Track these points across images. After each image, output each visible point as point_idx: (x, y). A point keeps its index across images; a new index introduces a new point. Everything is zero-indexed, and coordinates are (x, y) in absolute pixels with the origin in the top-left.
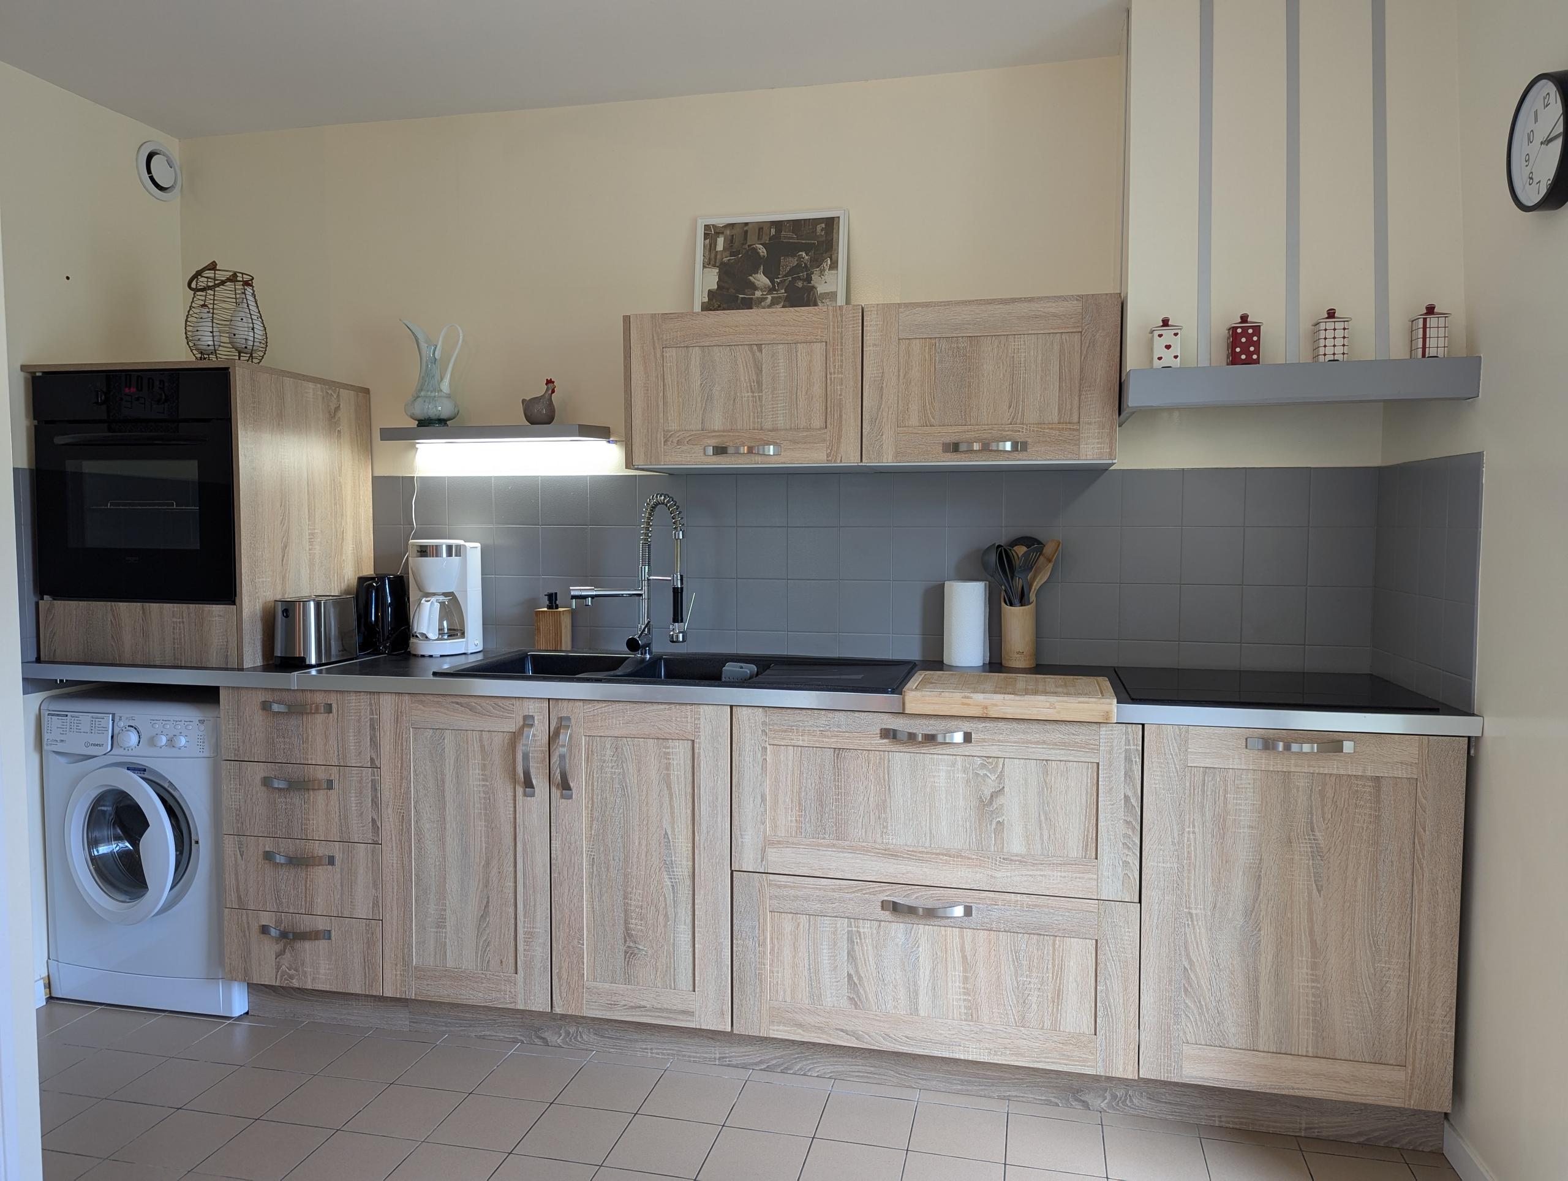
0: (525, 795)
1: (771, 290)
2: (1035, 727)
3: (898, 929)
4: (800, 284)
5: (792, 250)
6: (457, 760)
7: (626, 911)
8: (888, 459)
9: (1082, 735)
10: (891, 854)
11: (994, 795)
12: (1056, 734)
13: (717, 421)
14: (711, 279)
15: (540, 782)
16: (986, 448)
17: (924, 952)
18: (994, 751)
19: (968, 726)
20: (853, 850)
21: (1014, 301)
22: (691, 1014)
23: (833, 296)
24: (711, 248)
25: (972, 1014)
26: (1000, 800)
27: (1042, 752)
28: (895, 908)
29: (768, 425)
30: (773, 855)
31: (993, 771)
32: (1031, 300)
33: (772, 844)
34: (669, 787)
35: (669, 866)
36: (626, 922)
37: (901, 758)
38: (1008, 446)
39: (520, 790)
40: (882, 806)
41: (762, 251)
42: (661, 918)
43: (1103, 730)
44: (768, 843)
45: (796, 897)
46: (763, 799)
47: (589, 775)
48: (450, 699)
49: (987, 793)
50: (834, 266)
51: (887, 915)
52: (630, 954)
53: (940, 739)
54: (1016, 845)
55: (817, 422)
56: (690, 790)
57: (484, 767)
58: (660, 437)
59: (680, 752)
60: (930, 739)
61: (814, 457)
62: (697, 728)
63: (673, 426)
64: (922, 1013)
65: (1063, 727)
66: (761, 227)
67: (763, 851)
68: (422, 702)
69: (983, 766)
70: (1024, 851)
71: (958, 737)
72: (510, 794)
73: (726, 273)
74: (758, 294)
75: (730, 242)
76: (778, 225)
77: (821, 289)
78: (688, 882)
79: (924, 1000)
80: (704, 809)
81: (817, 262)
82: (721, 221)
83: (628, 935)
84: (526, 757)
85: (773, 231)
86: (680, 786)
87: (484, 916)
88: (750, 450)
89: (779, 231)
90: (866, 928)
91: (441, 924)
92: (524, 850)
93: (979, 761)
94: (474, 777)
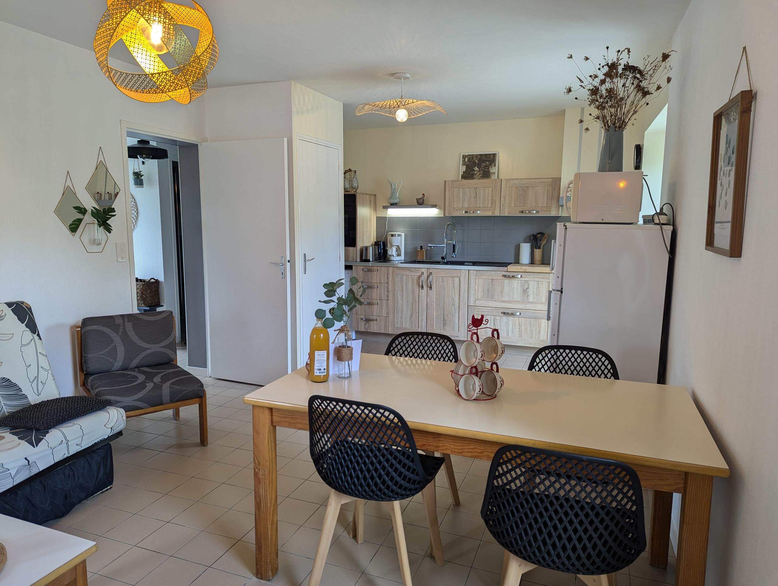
0: (422, 289)
1: (479, 171)
2: (536, 274)
3: (505, 318)
4: (486, 170)
6: (406, 282)
7: (444, 315)
8: (506, 215)
9: (546, 275)
10: (503, 302)
11: (527, 289)
12: (541, 276)
13: (466, 205)
14: (464, 168)
15: (425, 287)
16: (529, 212)
17: (510, 322)
18: (527, 279)
19: (522, 274)
20: (495, 301)
21: (537, 179)
22: (458, 337)
23: (494, 173)
24: (464, 160)
25: (520, 336)
26: (528, 290)
27: (537, 279)
28: (504, 313)
29: (478, 206)
30: (477, 302)
31: (527, 284)
32: (540, 178)
33: (477, 300)
34: (454, 288)
35: (454, 305)
36: (444, 317)
37: (506, 281)
38: (535, 212)
39: (420, 288)
40: (502, 292)
41: (477, 162)
42: (452, 316)
43: (551, 274)
45: (482, 311)
46: (475, 290)
47: (436, 285)
48: (405, 268)
49: (525, 288)
50: (495, 166)
51: (502, 315)
52: (444, 324)
53: (515, 277)
54: (531, 300)
55: (490, 206)
56: (459, 288)
57: (412, 283)
58: (452, 209)
59: (457, 280)
60: (513, 277)
61: (489, 214)
62: (461, 275)
63: (455, 206)
64: (510, 336)
65: (542, 274)
67: (475, 301)
68: (399, 269)
69: (524, 283)
70: (533, 301)
71: (519, 276)
72: (418, 289)
73: (468, 167)
74: (476, 172)
76: (481, 155)
77: (491, 171)
78: (458, 308)
79: (510, 333)
80: (462, 292)
81: (491, 165)
83: (444, 320)
84: (422, 281)
85: (480, 157)
86: (457, 288)
87: (411, 316)
88: (473, 212)
89: (481, 157)
90: (498, 318)
91: (402, 318)
92: (421, 301)
93: (524, 281)
94: (410, 285)
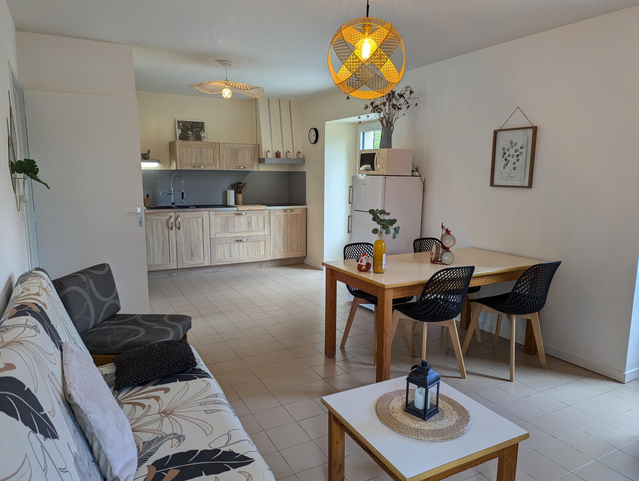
0: (171, 230)
1: (192, 135)
2: (256, 211)
3: (237, 244)
4: (198, 134)
5: (196, 127)
6: (156, 225)
7: (191, 248)
8: (225, 169)
9: (262, 212)
10: (236, 233)
11: (250, 222)
12: (259, 212)
13: (194, 161)
15: (174, 228)
16: (239, 168)
17: (241, 247)
18: (250, 215)
19: (246, 212)
20: (230, 233)
21: (244, 144)
22: (204, 263)
23: (205, 137)
24: (179, 125)
25: (248, 255)
26: (251, 222)
27: (257, 215)
28: (238, 241)
29: (203, 162)
30: (217, 235)
32: (246, 144)
33: (217, 233)
34: (198, 226)
35: (199, 239)
36: (191, 250)
37: (237, 218)
38: (243, 168)
40: (234, 225)
41: (190, 127)
42: (198, 248)
43: (265, 211)
44: (216, 233)
45: (221, 241)
46: (215, 226)
47: (183, 225)
48: (154, 214)
49: (249, 222)
50: (204, 131)
51: (235, 242)
52: (192, 255)
53: (241, 214)
54: (254, 229)
55: (212, 162)
56: (202, 226)
57: (162, 226)
58: (183, 164)
59: (200, 220)
60: (240, 214)
61: (212, 168)
62: (203, 215)
63: (185, 162)
64: (241, 256)
66: (189, 122)
67: (215, 235)
68: (148, 215)
69: (249, 218)
70: (255, 230)
71: (244, 213)
72: (167, 230)
73: (182, 130)
75: (183, 125)
77: (202, 136)
78: (202, 242)
79: (241, 254)
80: (205, 229)
81: (201, 130)
82: (181, 120)
83: (192, 252)
84: (172, 223)
85: (191, 123)
86: (200, 226)
87: (163, 253)
88: (199, 167)
90: (232, 245)
91: (154, 256)
92: (171, 240)
93: (248, 217)
94: (160, 228)
